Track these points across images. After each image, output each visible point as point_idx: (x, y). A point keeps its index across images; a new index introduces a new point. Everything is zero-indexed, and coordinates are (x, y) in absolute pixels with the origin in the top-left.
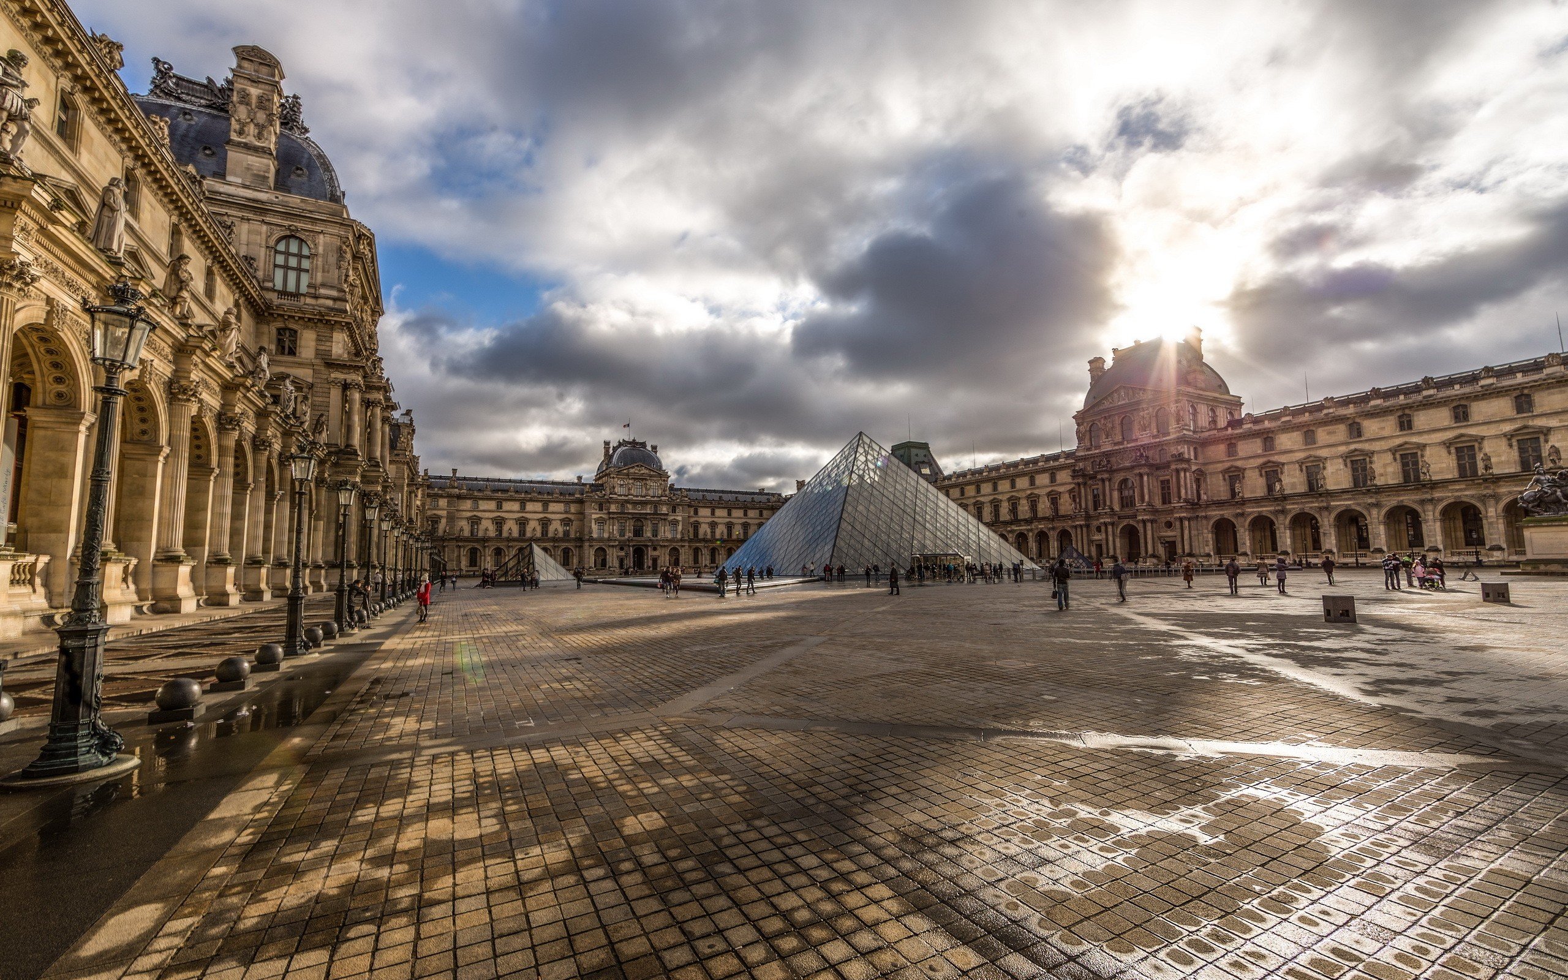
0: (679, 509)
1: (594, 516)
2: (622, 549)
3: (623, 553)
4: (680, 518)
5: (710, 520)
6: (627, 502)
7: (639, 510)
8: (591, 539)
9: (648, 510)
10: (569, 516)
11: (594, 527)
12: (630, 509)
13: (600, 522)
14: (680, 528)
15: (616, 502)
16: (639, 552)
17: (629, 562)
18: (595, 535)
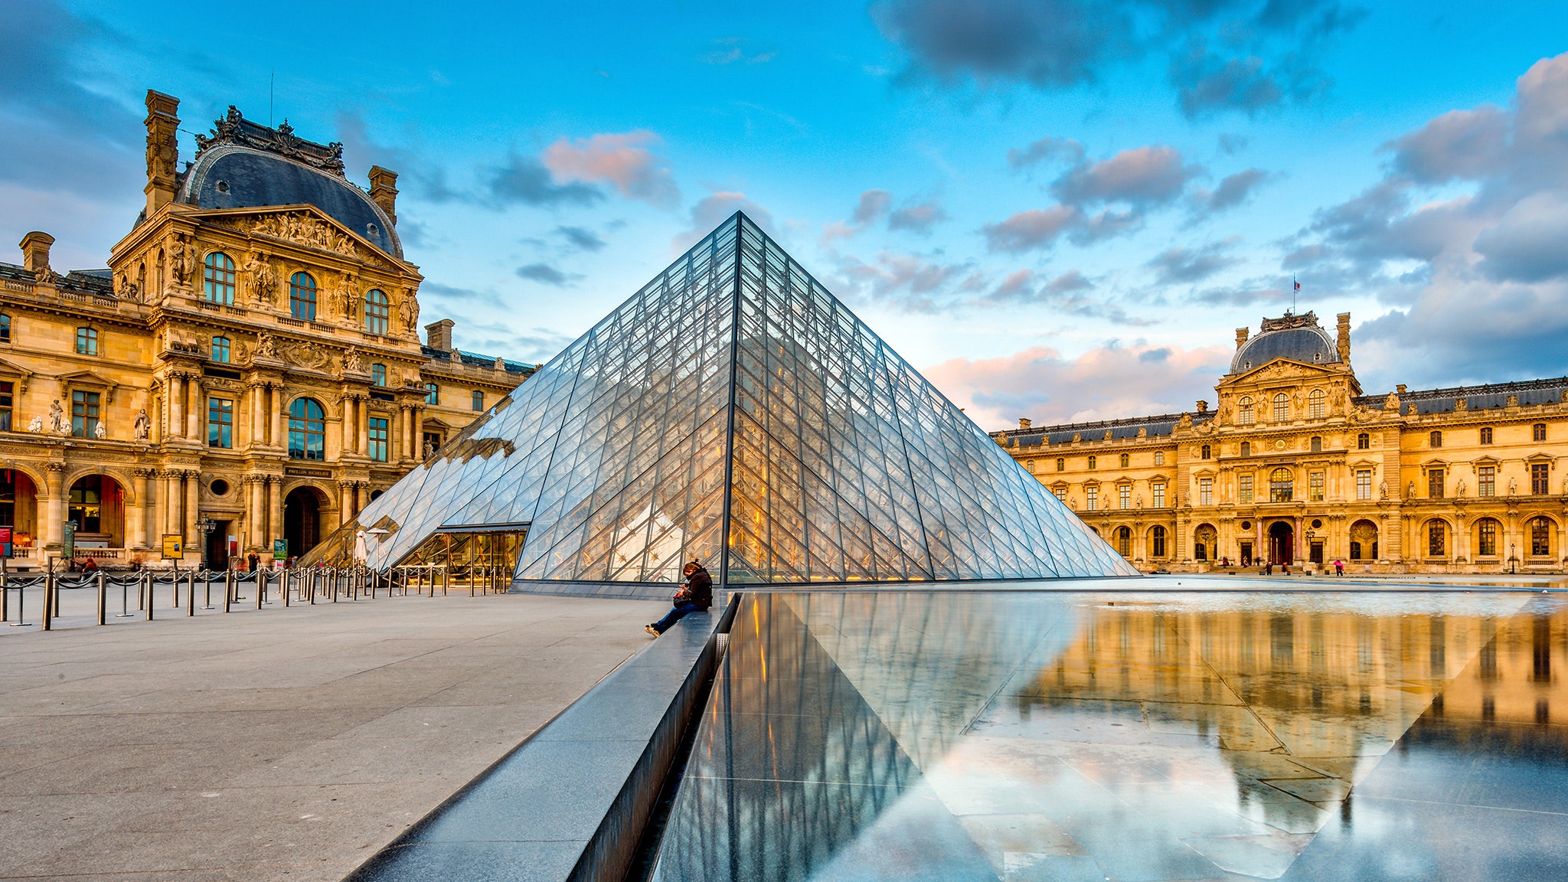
0: (1376, 439)
1: (1194, 469)
2: (1246, 526)
3: (1247, 534)
4: (1377, 458)
5: (1477, 455)
6: (1254, 436)
7: (1281, 448)
8: (1189, 510)
9: (1301, 446)
10: (1162, 472)
11: (1194, 488)
12: (1260, 448)
13: (1206, 478)
14: (1378, 478)
15: (1232, 438)
16: (1281, 533)
17: (1262, 550)
18: (1195, 504)
